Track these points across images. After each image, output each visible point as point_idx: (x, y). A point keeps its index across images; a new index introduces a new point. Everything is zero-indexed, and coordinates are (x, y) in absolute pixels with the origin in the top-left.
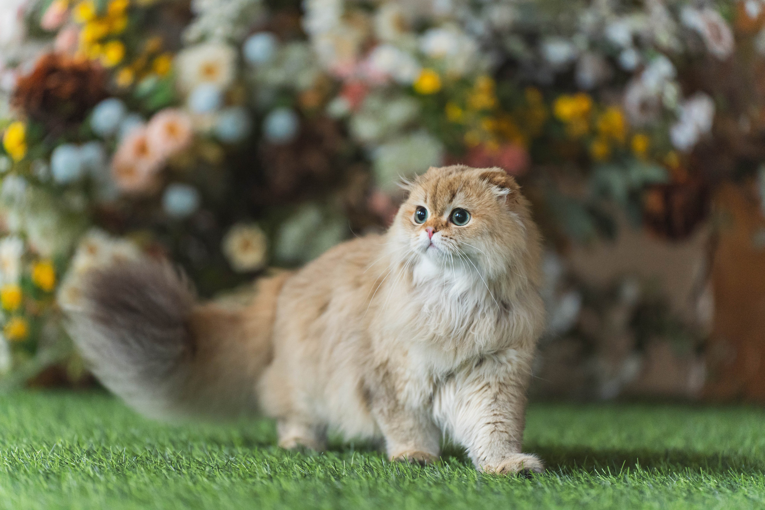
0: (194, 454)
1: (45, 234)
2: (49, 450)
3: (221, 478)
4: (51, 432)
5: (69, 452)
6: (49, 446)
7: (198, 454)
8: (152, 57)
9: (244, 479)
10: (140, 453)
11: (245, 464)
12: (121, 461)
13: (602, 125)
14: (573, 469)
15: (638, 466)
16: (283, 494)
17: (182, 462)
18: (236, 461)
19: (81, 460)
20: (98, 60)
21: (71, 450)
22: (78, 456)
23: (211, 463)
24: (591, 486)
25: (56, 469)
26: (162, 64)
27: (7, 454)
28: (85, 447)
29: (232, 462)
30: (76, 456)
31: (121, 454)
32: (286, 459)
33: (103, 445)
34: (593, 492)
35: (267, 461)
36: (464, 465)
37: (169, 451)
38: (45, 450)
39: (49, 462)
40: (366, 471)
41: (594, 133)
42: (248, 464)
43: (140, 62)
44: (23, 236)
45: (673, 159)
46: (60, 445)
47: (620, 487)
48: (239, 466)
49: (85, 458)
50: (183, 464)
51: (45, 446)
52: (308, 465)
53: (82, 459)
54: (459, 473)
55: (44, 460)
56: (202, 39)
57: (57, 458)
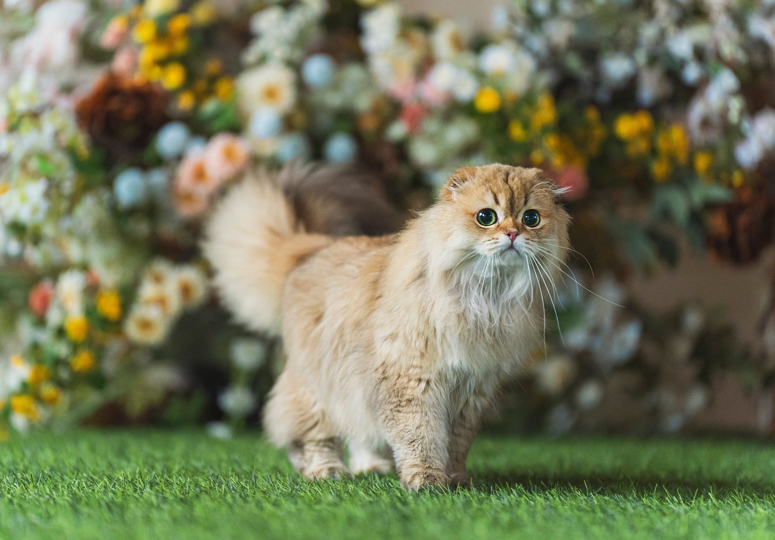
0: (259, 484)
1: (109, 264)
2: (110, 483)
3: (287, 505)
4: (110, 465)
5: (131, 484)
6: (110, 478)
7: (262, 483)
8: (213, 80)
9: (310, 506)
10: (203, 484)
11: (310, 491)
12: (184, 491)
13: (662, 144)
14: (643, 498)
15: (712, 494)
16: (351, 520)
17: (247, 492)
18: (301, 489)
19: (143, 492)
20: (159, 83)
21: (132, 482)
22: (140, 488)
23: (276, 491)
24: (664, 514)
25: (119, 500)
26: (223, 87)
27: (67, 488)
28: (148, 479)
29: (297, 490)
30: (139, 488)
31: (185, 484)
32: (351, 487)
33: (166, 476)
34: (667, 520)
35: (332, 488)
36: (531, 493)
37: (233, 480)
38: (106, 483)
39: (111, 494)
40: (432, 497)
41: (654, 152)
42: (313, 492)
43: (201, 85)
44: (85, 267)
45: (737, 178)
46: (121, 478)
47: (695, 515)
48: (304, 494)
49: (148, 489)
50: (248, 493)
51: (106, 479)
52: (373, 492)
53: (145, 490)
54: (525, 500)
55: (105, 493)
56: (262, 60)
57: (119, 489)
